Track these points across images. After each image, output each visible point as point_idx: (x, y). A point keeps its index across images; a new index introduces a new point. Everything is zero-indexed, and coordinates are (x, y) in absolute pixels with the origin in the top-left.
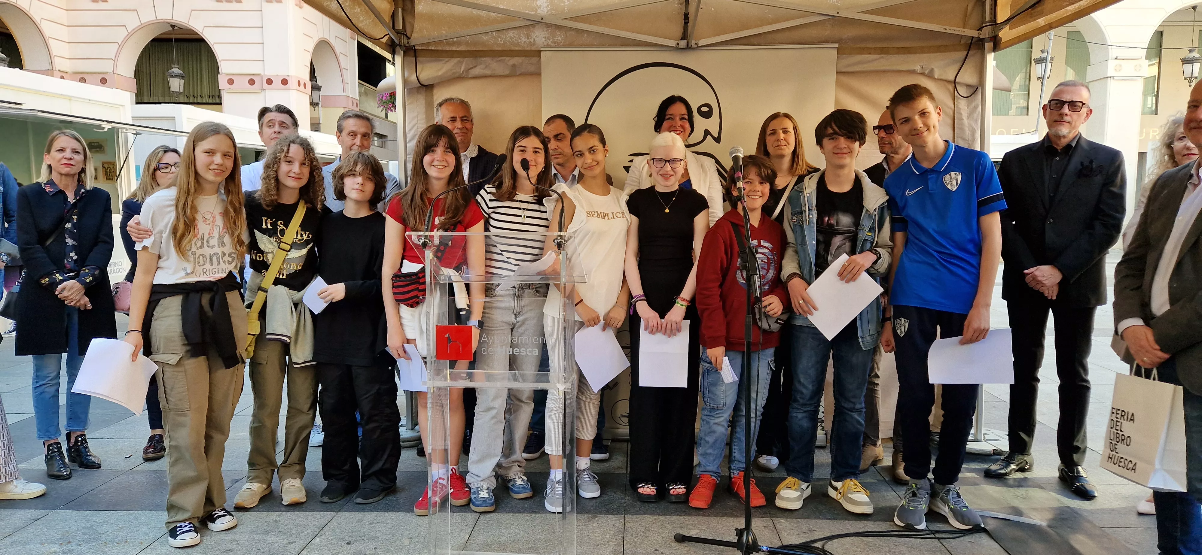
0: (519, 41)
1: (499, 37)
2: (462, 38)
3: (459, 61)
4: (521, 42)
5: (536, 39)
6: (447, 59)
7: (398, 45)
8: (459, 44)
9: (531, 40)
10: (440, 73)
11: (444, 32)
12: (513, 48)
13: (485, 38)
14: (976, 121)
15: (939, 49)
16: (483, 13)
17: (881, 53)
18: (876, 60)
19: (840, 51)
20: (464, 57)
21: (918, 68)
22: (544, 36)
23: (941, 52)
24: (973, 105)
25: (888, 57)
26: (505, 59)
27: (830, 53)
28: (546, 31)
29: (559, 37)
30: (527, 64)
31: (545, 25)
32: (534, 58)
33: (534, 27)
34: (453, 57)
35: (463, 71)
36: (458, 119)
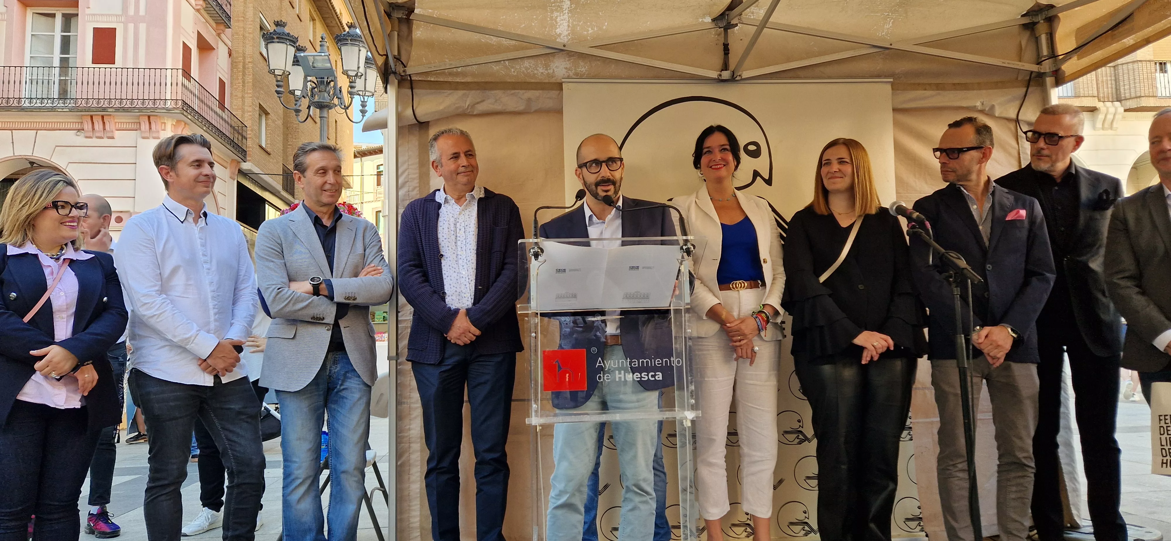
0: (536, 72)
1: (513, 67)
2: (467, 68)
3: (464, 95)
4: (537, 74)
5: (555, 70)
6: (448, 92)
7: (392, 72)
9: (549, 71)
10: (439, 109)
11: (447, 60)
12: (529, 80)
13: (495, 68)
15: (997, 85)
17: (937, 90)
18: (931, 96)
19: (894, 87)
20: (471, 89)
21: (979, 105)
22: (566, 66)
23: (999, 88)
26: (519, 92)
27: (883, 88)
28: (568, 60)
29: (583, 67)
30: (546, 99)
31: (568, 54)
32: (554, 92)
33: (554, 56)
34: (457, 90)
35: (469, 105)
36: (462, 155)
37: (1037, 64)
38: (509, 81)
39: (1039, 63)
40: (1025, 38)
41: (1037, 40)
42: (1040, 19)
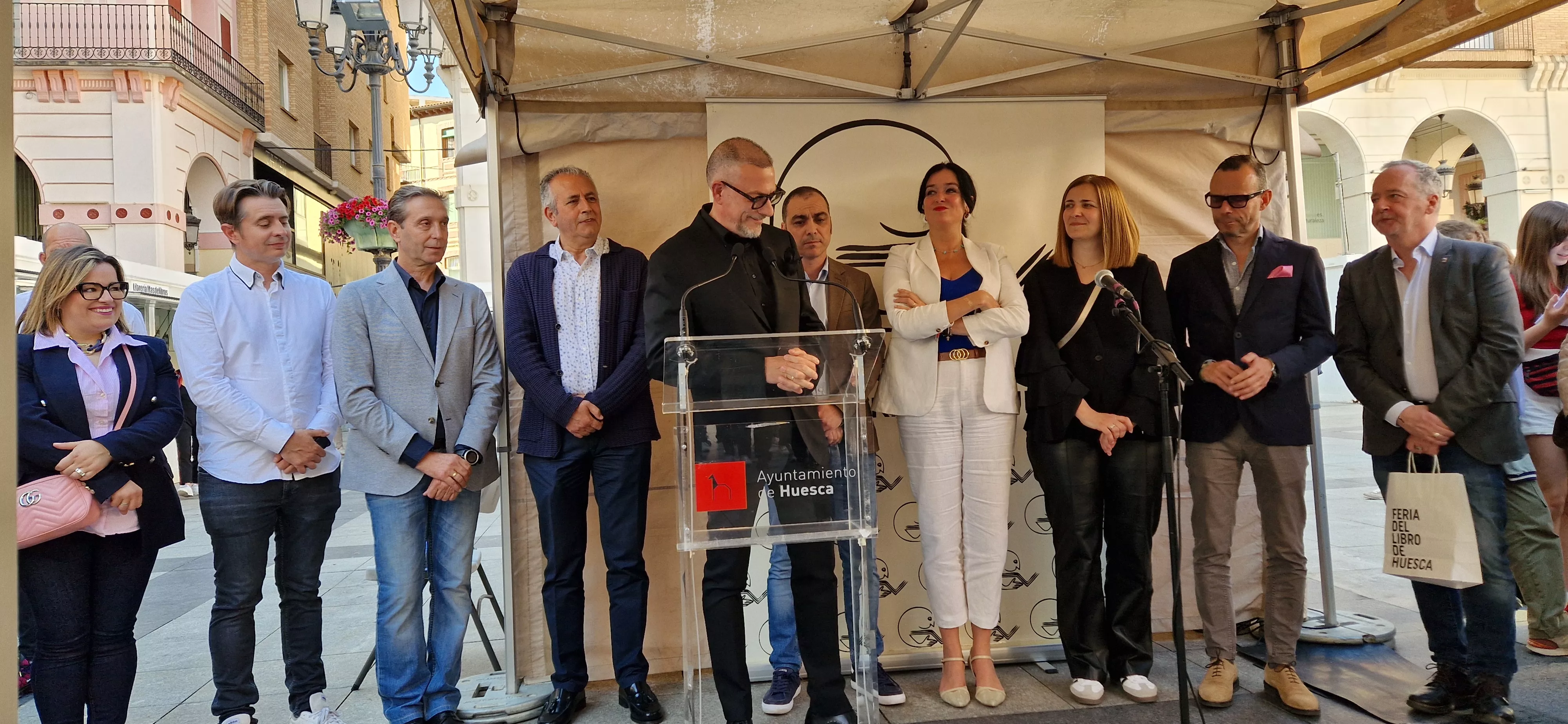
0: (672, 89)
1: (644, 84)
2: (586, 84)
3: (583, 118)
4: (674, 92)
5: (697, 86)
6: (564, 115)
8: (582, 93)
9: (688, 88)
10: (553, 136)
11: (560, 75)
12: (663, 99)
13: (621, 84)
15: (1230, 103)
16: (618, 49)
17: (1160, 108)
18: (1153, 117)
19: (1108, 106)
20: (590, 112)
21: (1207, 127)
22: (710, 82)
23: (1230, 106)
24: (1276, 174)
25: (1169, 112)
26: (651, 115)
27: (1095, 108)
28: (712, 75)
29: (731, 83)
30: (684, 123)
31: (712, 66)
32: (696, 114)
33: (695, 69)
34: (573, 112)
35: (589, 132)
36: (582, 198)
37: (1276, 78)
38: (639, 100)
39: (1279, 77)
40: (1263, 44)
41: (1277, 48)
42: (1281, 21)
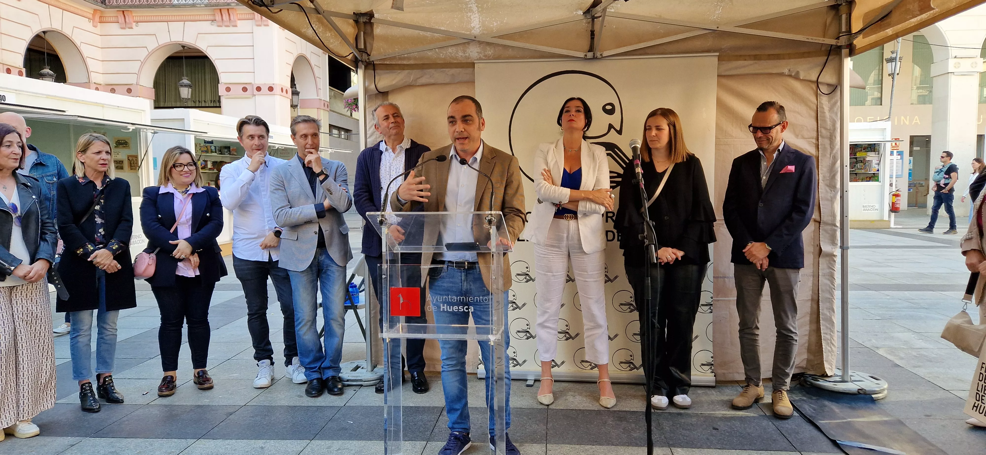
0: (457, 55)
1: (441, 53)
2: (411, 54)
3: (409, 73)
4: (458, 57)
5: (470, 54)
6: (399, 71)
7: (360, 61)
8: (409, 59)
9: (466, 54)
10: (394, 83)
11: (397, 50)
12: (452, 61)
13: (430, 53)
14: (836, 114)
15: (803, 55)
16: (428, 34)
17: (755, 60)
18: (751, 65)
19: (720, 59)
20: (413, 69)
21: (786, 71)
22: (477, 51)
23: (804, 57)
24: (833, 101)
25: (761, 62)
26: (446, 70)
28: (479, 47)
29: (490, 52)
30: (463, 74)
31: (478, 42)
32: (469, 69)
33: (469, 44)
34: (404, 70)
35: (412, 80)
36: (392, 116)
37: (836, 39)
38: (439, 62)
40: (831, 17)
41: (839, 19)
42: (842, 1)
